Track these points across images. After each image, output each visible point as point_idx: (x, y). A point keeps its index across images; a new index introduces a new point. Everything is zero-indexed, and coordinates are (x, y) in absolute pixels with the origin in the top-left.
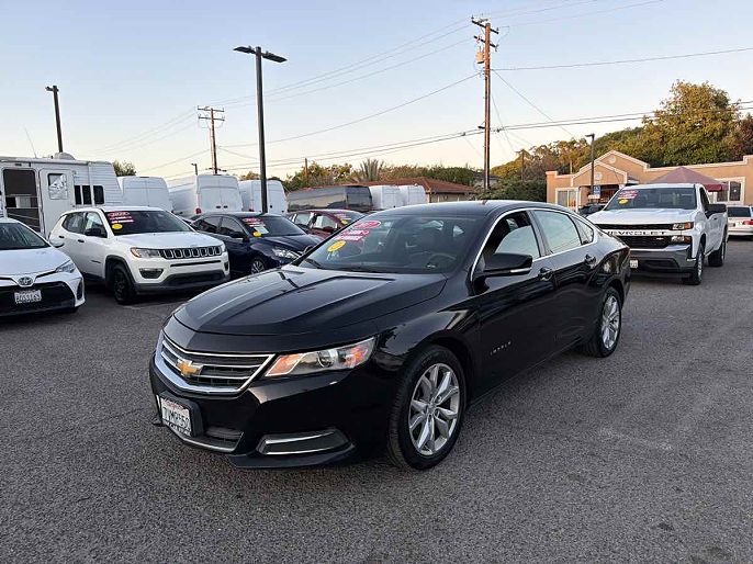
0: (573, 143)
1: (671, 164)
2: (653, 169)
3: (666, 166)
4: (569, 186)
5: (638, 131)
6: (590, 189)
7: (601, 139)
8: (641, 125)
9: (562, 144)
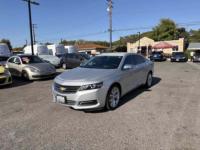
0: (135, 35)
1: (160, 41)
2: (155, 42)
3: (159, 41)
4: (133, 47)
5: (151, 32)
6: (139, 48)
7: (142, 34)
8: (152, 30)
9: (132, 36)
